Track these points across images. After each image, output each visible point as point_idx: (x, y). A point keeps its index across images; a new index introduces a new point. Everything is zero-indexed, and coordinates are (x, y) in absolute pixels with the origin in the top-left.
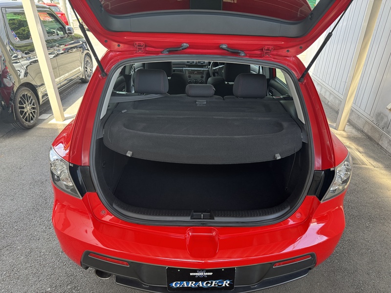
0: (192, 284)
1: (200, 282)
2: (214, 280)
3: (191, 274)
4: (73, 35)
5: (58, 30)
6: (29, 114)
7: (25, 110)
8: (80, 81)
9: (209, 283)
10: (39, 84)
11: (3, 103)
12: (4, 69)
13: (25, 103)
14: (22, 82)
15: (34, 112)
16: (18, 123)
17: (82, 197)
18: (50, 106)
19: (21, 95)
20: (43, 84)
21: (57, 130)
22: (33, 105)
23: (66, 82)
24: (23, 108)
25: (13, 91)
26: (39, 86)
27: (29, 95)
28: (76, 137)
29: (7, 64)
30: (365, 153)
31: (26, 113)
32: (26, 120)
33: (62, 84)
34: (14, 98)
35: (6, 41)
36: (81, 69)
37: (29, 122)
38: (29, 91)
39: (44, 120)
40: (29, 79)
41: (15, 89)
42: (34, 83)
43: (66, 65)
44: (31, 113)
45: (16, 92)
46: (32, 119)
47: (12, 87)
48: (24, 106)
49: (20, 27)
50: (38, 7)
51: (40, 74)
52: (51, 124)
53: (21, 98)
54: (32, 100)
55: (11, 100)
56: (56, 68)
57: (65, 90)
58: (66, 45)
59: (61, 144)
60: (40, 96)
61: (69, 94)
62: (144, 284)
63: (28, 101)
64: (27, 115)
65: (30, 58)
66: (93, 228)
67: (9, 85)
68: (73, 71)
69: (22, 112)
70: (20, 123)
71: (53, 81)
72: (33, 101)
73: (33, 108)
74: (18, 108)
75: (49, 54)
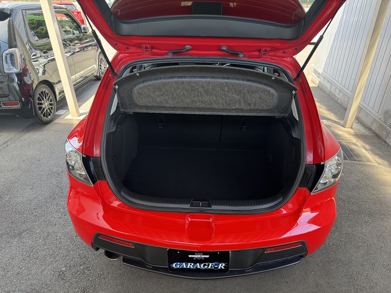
0: (190, 266)
1: (198, 264)
2: (211, 263)
3: (190, 256)
4: (88, 34)
5: (74, 29)
6: (47, 110)
7: (43, 106)
8: (95, 78)
9: (206, 265)
10: (56, 81)
11: (23, 99)
12: (24, 67)
13: (43, 100)
14: (41, 79)
15: (51, 108)
16: (37, 118)
17: (94, 184)
18: (66, 102)
19: (40, 92)
20: (60, 81)
21: (73, 124)
22: (51, 101)
23: (81, 79)
24: (42, 104)
25: (33, 88)
26: (57, 83)
27: (47, 91)
28: (89, 131)
29: (27, 62)
30: (371, 150)
31: (44, 109)
32: (44, 116)
33: (78, 81)
34: (34, 95)
35: (25, 40)
36: (96, 66)
37: (47, 117)
38: (47, 88)
39: (60, 115)
40: (46, 77)
41: (34, 86)
42: (51, 81)
43: (82, 63)
44: (49, 108)
45: (35, 89)
46: (49, 115)
47: (32, 84)
48: (43, 102)
49: (38, 27)
50: (55, 8)
51: (57, 72)
52: (67, 119)
53: (40, 94)
54: (49, 96)
55: (31, 96)
56: (72, 66)
57: (80, 87)
58: (81, 44)
59: (75, 137)
60: (57, 93)
61: (84, 90)
62: (148, 265)
63: (46, 98)
64: (45, 110)
65: (48, 56)
66: (103, 212)
67: (29, 82)
68: (88, 69)
69: (40, 108)
70: (39, 119)
71: (69, 79)
72: (51, 97)
73: (51, 104)
74: (37, 104)
75: (66, 53)
